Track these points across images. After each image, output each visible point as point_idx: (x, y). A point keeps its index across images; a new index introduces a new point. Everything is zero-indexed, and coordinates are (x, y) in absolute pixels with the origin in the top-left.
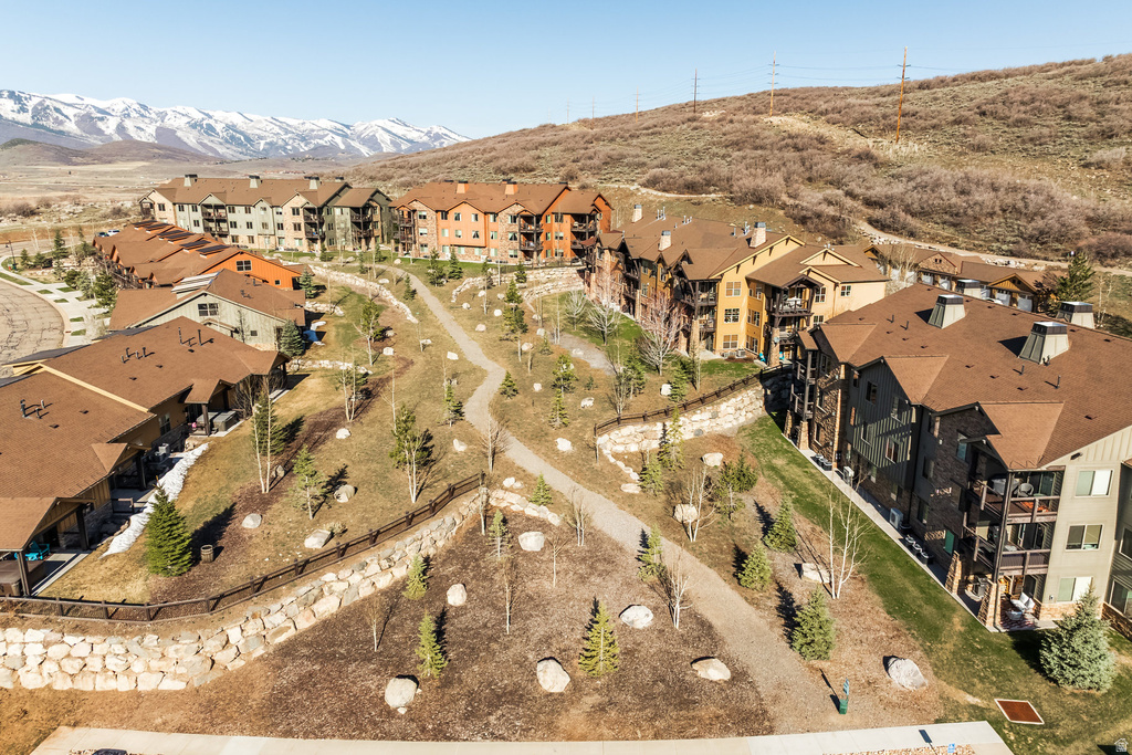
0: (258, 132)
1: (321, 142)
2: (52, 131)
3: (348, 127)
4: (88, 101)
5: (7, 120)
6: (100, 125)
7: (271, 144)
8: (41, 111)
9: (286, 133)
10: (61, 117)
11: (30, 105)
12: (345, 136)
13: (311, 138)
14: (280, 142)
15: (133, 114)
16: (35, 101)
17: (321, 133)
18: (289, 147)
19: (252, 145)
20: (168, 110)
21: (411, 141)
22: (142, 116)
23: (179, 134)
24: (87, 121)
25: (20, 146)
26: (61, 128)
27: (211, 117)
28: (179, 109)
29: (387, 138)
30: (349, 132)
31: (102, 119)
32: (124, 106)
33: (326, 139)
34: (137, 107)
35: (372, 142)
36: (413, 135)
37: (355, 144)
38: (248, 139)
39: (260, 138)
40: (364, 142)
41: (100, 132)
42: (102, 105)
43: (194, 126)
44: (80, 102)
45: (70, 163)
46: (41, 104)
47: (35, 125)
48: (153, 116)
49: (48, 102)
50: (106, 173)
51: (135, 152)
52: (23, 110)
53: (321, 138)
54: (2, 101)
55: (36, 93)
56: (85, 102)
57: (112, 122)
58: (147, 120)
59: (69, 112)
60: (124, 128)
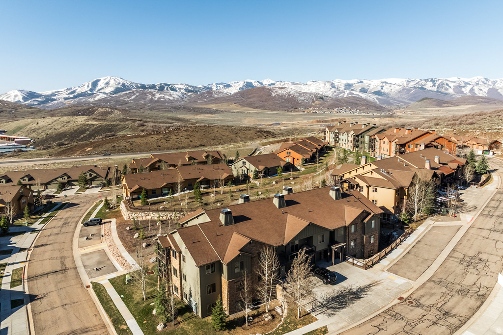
2: (443, 93)
4: (462, 79)
5: (428, 90)
6: (463, 89)
8: (441, 85)
10: (448, 87)
11: (437, 83)
15: (481, 83)
16: (440, 81)
20: (499, 80)
22: (485, 83)
23: (499, 91)
24: (458, 88)
25: (425, 100)
26: (447, 92)
31: (464, 87)
32: (477, 80)
34: (483, 80)
41: (462, 92)
42: (467, 80)
44: (458, 80)
45: (441, 106)
46: (441, 82)
47: (437, 91)
48: (490, 83)
49: (444, 82)
50: (453, 110)
51: (470, 101)
52: (434, 86)
54: (428, 83)
55: (441, 79)
56: (460, 80)
57: (469, 87)
58: (486, 85)
59: (451, 85)
60: (473, 90)
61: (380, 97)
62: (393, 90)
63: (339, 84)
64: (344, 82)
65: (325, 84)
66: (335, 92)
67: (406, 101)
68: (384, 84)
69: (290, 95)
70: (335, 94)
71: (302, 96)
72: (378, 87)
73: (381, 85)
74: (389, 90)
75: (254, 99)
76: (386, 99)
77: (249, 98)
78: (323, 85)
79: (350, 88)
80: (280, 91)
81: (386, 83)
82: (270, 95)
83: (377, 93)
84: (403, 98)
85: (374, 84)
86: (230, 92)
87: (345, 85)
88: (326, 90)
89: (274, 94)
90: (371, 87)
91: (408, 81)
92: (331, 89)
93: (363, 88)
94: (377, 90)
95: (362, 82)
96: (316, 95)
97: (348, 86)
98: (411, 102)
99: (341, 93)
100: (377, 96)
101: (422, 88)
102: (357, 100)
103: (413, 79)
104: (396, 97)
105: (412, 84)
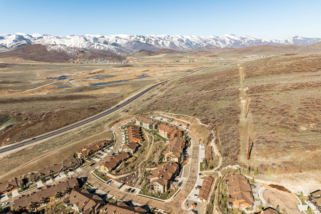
0: (194, 41)
1: (209, 42)
2: (149, 44)
3: (217, 37)
5: (141, 43)
6: (159, 42)
7: (196, 44)
8: (148, 40)
9: (201, 40)
10: (151, 41)
11: (146, 39)
12: (216, 40)
13: (207, 41)
14: (199, 43)
15: (166, 38)
16: (147, 37)
17: (210, 40)
18: (201, 44)
19: (192, 44)
20: (174, 36)
21: (235, 40)
22: (168, 38)
23: (175, 43)
24: (156, 42)
25: (142, 52)
26: (151, 44)
27: (183, 37)
28: (176, 36)
29: (228, 40)
30: (218, 39)
31: (159, 41)
32: (164, 36)
33: (211, 42)
34: (167, 36)
35: (224, 42)
36: (236, 38)
37: (219, 42)
38: (191, 43)
39: (194, 42)
40: (221, 41)
41: (158, 44)
42: (160, 36)
43: (179, 40)
44: (155, 36)
45: (150, 55)
46: (148, 38)
47: (146, 43)
48: (170, 38)
51: (163, 51)
52: (144, 40)
53: (210, 41)
54: (141, 38)
55: (147, 36)
56: (157, 36)
57: (161, 41)
58: (169, 39)
59: (153, 39)
60: (163, 43)
61: (116, 47)
62: (123, 43)
63: (90, 38)
64: (92, 36)
65: (80, 38)
66: (88, 44)
67: (131, 49)
68: (117, 39)
69: (61, 50)
70: (88, 45)
71: (69, 51)
72: (114, 40)
73: (115, 39)
74: (121, 42)
75: (33, 53)
76: (120, 48)
77: (29, 53)
78: (79, 38)
79: (97, 41)
80: (52, 47)
81: (118, 37)
82: (46, 50)
83: (114, 44)
84: (129, 48)
85: (111, 39)
86: (5, 43)
87: (93, 39)
88: (82, 42)
89: (48, 50)
90: (110, 40)
91: (130, 36)
92: (85, 42)
93: (105, 41)
94: (114, 42)
95: (103, 37)
96: (78, 49)
97: (96, 39)
98: (134, 50)
99: (92, 44)
100: (115, 47)
101: (138, 41)
102: (105, 52)
103: (133, 35)
104: (125, 47)
105: (133, 39)
